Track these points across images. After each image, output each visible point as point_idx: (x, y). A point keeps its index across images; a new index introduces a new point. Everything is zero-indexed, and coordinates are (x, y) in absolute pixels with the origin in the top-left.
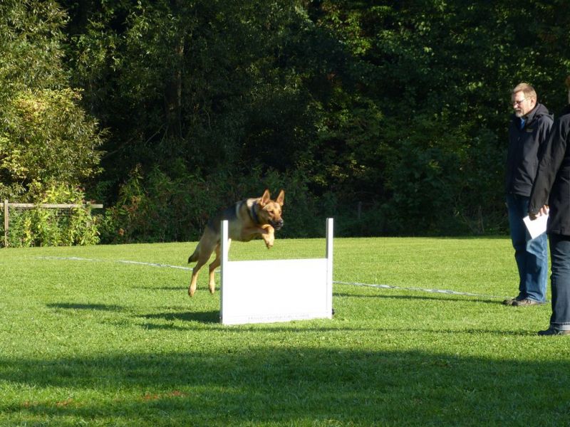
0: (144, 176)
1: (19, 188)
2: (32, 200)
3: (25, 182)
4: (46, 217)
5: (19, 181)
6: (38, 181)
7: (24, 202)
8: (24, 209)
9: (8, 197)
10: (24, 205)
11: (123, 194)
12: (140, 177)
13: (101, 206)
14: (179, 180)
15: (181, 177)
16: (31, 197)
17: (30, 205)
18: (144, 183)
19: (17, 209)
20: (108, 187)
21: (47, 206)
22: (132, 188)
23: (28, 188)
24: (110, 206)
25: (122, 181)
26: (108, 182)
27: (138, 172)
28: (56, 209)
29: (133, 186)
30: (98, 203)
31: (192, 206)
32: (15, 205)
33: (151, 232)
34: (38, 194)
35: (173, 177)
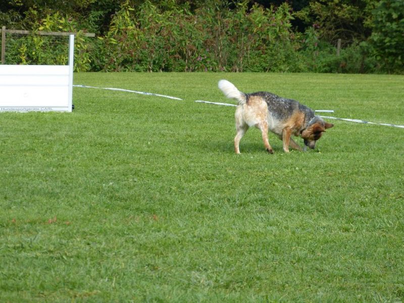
0: (136, 7)
1: (17, 15)
2: (28, 27)
3: (22, 9)
4: (41, 43)
5: (16, 8)
6: (34, 9)
7: (20, 29)
8: (20, 36)
9: (6, 23)
10: (21, 32)
11: (114, 24)
12: (130, 9)
13: (93, 35)
14: (168, 13)
15: (170, 9)
16: (27, 24)
17: (26, 32)
18: (135, 15)
19: (13, 35)
20: (100, 17)
21: (42, 33)
22: (122, 19)
23: (24, 16)
24: (102, 35)
25: (113, 12)
26: (101, 13)
27: (129, 5)
28: (50, 37)
29: (123, 17)
30: (90, 32)
31: (180, 38)
32: (12, 32)
33: (140, 61)
34: (34, 21)
35: (163, 9)
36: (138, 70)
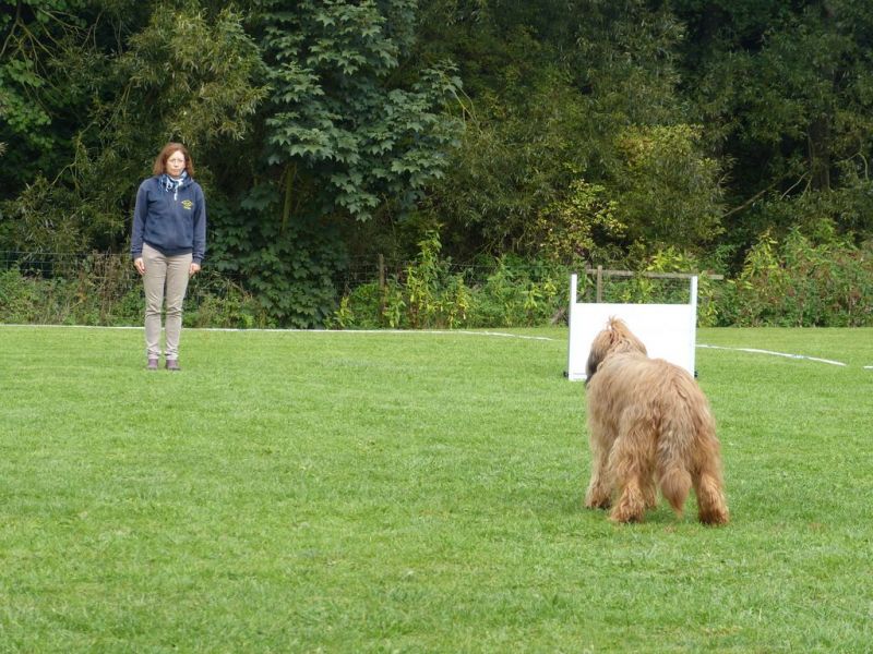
0: (779, 240)
1: (617, 250)
2: (633, 266)
3: (624, 243)
4: (650, 289)
5: (617, 241)
6: (641, 242)
7: (622, 269)
8: (622, 278)
9: (603, 261)
10: (623, 273)
11: (749, 263)
12: (772, 242)
13: (721, 277)
14: (824, 247)
15: (827, 242)
16: (632, 262)
17: (630, 273)
18: (778, 250)
19: (613, 278)
20: (731, 253)
21: (651, 275)
22: (761, 256)
23: (627, 251)
24: (733, 277)
25: (748, 246)
26: (731, 247)
27: (771, 236)
28: (663, 279)
29: (762, 253)
30: (717, 273)
31: (840, 281)
32: (610, 273)
33: (785, 313)
34: (640, 259)
35: (817, 242)
36: (782, 325)
